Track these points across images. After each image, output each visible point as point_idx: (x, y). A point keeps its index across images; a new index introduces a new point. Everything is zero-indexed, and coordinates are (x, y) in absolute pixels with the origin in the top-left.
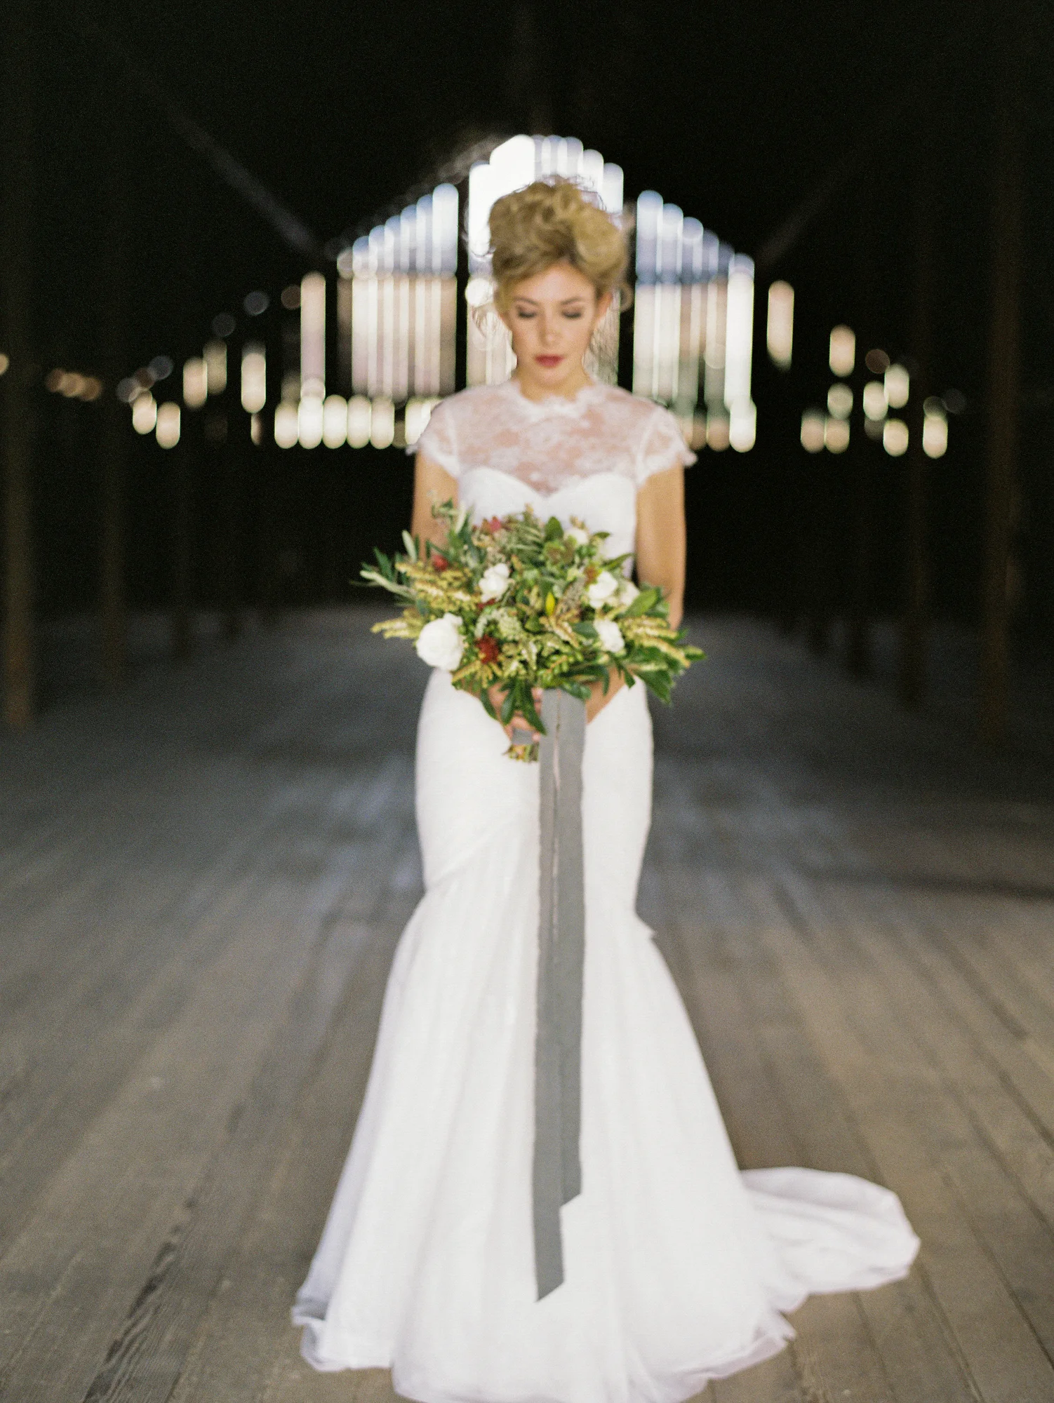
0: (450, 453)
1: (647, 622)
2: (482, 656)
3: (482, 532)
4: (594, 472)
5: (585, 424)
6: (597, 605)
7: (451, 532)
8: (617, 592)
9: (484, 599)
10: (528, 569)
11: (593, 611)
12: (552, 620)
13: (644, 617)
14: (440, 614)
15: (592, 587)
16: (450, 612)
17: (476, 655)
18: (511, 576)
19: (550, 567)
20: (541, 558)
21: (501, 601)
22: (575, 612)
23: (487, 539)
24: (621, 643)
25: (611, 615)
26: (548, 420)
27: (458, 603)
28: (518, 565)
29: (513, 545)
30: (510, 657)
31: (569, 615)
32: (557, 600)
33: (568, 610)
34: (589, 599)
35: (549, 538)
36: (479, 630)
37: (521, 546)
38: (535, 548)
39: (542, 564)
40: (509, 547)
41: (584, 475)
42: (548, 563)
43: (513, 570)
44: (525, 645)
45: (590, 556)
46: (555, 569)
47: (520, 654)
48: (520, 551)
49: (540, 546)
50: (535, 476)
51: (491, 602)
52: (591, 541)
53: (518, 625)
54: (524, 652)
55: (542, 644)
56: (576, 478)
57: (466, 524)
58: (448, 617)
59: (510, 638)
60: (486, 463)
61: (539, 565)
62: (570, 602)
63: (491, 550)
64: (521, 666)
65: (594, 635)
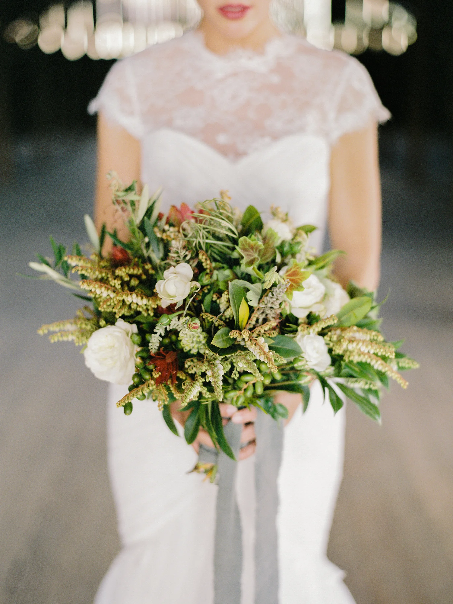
0: (131, 113)
1: (361, 335)
2: (156, 375)
3: (168, 222)
4: (287, 133)
5: (275, 79)
6: (302, 315)
7: (131, 222)
8: (326, 297)
9: (164, 304)
10: (219, 269)
11: (295, 321)
12: (246, 334)
13: (355, 328)
14: (111, 320)
15: (296, 294)
16: (123, 317)
17: (150, 371)
18: (196, 278)
19: (244, 268)
20: (235, 255)
21: (182, 308)
22: (273, 323)
23: (172, 231)
24: (328, 360)
25: (318, 327)
26: (235, 75)
27: (134, 306)
28: (207, 264)
29: (202, 240)
30: (193, 377)
31: (266, 327)
32: (251, 309)
33: (265, 321)
34: (291, 308)
35: (246, 232)
36: (154, 342)
37: (212, 241)
38: (230, 244)
39: (236, 262)
40: (195, 242)
41: (276, 137)
42: (243, 262)
43: (199, 270)
44: (210, 363)
45: (293, 255)
46: (251, 270)
47: (204, 375)
48: (210, 246)
49: (235, 242)
50: (222, 139)
51: (171, 309)
52: (295, 235)
53: (202, 337)
54: (209, 373)
55: (232, 363)
56: (267, 140)
57: (149, 212)
58: (120, 323)
59: (194, 351)
60: (169, 124)
61: (233, 263)
62: (268, 311)
63: (176, 245)
64: (204, 390)
65: (296, 353)
